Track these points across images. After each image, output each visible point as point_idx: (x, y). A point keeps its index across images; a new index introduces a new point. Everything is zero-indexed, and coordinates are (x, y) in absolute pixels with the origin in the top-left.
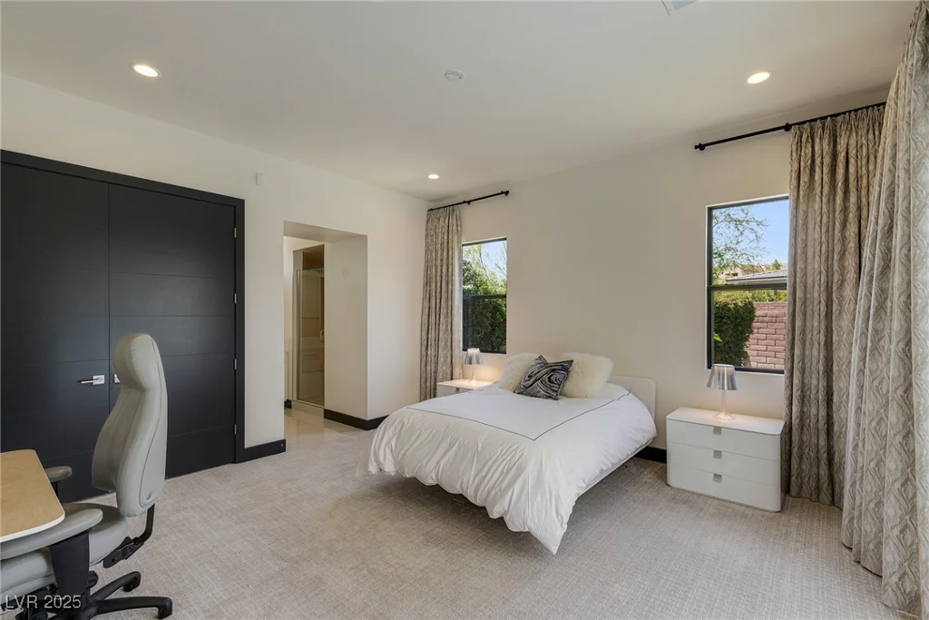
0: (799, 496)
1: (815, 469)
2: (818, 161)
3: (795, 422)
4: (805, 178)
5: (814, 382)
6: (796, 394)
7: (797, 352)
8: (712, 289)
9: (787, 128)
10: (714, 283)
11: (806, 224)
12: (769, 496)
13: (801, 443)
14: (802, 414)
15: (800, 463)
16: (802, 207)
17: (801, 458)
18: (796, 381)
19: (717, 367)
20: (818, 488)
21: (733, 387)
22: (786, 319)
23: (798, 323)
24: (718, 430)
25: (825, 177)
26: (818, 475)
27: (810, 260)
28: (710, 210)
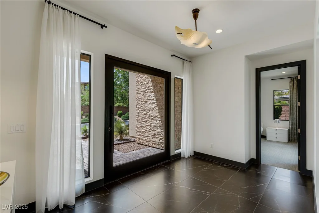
0: (291, 141)
1: (294, 136)
2: (294, 84)
3: (291, 129)
4: (292, 87)
5: (294, 122)
6: (291, 124)
7: (291, 117)
8: (274, 106)
9: (289, 78)
10: (275, 104)
11: (292, 95)
12: (286, 140)
13: (292, 132)
14: (292, 127)
15: (292, 136)
16: (292, 92)
17: (292, 135)
18: (291, 121)
19: (276, 119)
20: (295, 140)
21: (279, 123)
22: (289, 111)
23: (291, 112)
24: (276, 130)
25: (296, 87)
26: (295, 137)
27: (293, 101)
28: (274, 91)
